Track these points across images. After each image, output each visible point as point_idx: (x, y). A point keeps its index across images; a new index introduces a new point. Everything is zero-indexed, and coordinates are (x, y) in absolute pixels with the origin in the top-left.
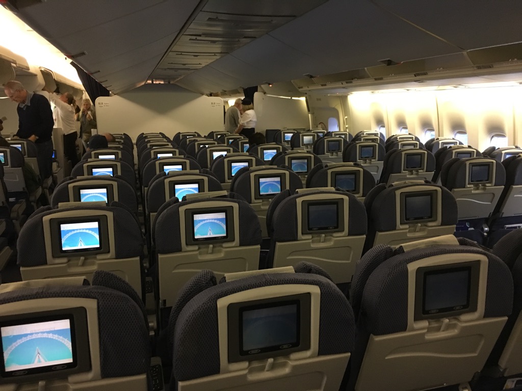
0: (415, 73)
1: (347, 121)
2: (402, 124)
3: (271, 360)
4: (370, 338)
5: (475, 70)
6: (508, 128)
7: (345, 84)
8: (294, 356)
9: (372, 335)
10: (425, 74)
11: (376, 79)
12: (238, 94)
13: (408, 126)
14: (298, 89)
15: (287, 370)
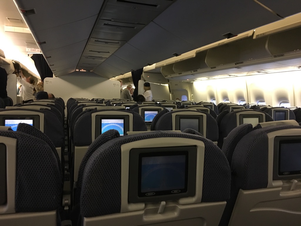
0: (235, 63)
1: (193, 97)
2: (225, 97)
3: (163, 203)
4: (239, 192)
5: (272, 58)
6: (290, 97)
7: (193, 72)
8: (182, 201)
9: (241, 190)
10: (242, 63)
11: (212, 68)
12: (129, 83)
13: (229, 99)
14: (165, 77)
15: (175, 214)
